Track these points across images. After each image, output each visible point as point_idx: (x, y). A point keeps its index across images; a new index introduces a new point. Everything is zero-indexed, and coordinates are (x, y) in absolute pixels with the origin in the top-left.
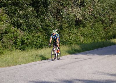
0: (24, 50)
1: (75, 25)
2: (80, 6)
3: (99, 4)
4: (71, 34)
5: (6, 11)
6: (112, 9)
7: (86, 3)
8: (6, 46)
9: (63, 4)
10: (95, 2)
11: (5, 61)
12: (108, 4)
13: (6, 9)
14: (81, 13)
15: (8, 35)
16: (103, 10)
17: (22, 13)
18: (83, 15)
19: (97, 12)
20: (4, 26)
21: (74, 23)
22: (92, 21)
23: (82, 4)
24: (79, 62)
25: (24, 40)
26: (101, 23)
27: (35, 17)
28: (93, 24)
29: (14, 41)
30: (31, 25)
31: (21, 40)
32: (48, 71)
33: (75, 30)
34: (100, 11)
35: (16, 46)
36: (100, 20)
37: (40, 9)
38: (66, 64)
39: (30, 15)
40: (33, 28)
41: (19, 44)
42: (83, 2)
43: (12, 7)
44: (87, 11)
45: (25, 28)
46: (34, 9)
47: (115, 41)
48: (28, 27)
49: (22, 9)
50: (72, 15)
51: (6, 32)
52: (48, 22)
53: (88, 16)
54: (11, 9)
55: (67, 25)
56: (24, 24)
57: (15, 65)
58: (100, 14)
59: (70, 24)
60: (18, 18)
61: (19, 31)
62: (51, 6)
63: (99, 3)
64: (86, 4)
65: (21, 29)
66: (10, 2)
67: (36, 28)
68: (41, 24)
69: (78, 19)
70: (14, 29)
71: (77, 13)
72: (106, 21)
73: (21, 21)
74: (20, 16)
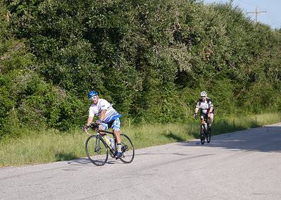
0: (64, 130)
1: (175, 81)
2: (187, 43)
3: (227, 41)
4: (165, 101)
5: (32, 46)
6: (253, 53)
7: (199, 37)
8: (27, 120)
9: (151, 38)
10: (218, 37)
11: (24, 153)
12: (247, 41)
13: (31, 41)
14: (189, 57)
15: (33, 97)
16: (235, 53)
17: (65, 52)
18: (193, 62)
19: (223, 57)
20: (24, 78)
21: (174, 77)
22: (210, 74)
23: (192, 40)
24: (183, 161)
25: (66, 109)
26: (229, 80)
27: (92, 62)
28: (212, 82)
29: (45, 110)
30: (82, 79)
31: (60, 108)
32: (116, 178)
33: (175, 94)
34: (229, 56)
35: (48, 122)
36: (228, 74)
37: (102, 45)
38: (155, 166)
39: (81, 57)
40: (86, 84)
41: (55, 116)
42: (193, 36)
43: (44, 38)
44: (202, 54)
45: (70, 83)
46: (90, 44)
47: (258, 120)
48: (75, 83)
49: (65, 43)
50: (169, 61)
51: (29, 92)
52: (117, 73)
53: (202, 65)
54: (41, 42)
55: (157, 82)
56: (68, 75)
57: (45, 162)
58: (227, 62)
59: (164, 79)
60: (56, 62)
61: (56, 89)
62: (127, 40)
63: (227, 38)
64: (199, 39)
65: (61, 85)
66: (40, 27)
67: (94, 85)
68: (104, 76)
69: (181, 70)
70: (48, 85)
71: (181, 56)
72: (240, 76)
73: (62, 69)
74: (59, 58)
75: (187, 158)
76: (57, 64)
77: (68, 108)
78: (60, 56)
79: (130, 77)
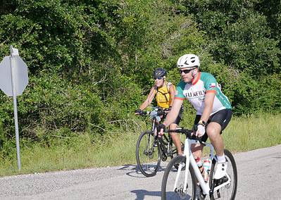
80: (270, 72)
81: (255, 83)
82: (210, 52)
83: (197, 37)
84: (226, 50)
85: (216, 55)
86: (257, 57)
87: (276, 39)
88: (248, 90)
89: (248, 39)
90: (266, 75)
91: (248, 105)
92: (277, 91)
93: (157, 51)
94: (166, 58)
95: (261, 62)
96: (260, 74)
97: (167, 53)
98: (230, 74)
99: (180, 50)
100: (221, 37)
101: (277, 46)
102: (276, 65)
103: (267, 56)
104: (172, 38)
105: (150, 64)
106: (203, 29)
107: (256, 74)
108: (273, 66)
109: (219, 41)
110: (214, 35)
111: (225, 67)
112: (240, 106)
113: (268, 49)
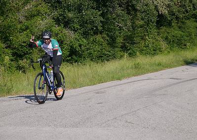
20: (42, 23)
21: (155, 19)
26: (194, 20)
27: (93, 9)
31: (70, 46)
39: (85, 5)
45: (77, 26)
48: (80, 26)
53: (175, 9)
56: (75, 20)
60: (64, 9)
61: (66, 31)
65: (70, 28)
67: (96, 27)
68: (102, 20)
70: (59, 28)
71: (160, 2)
73: (70, 15)
75: (183, 82)
76: (66, 11)
77: (76, 45)
78: (68, 5)
79: (123, 20)
80: (96, 33)
81: (85, 41)
82: (54, 18)
83: (44, 8)
84: (65, 17)
85: (57, 21)
86: (86, 23)
87: (99, 11)
88: (80, 46)
89: (80, 10)
90: (92, 35)
91: (80, 56)
92: (100, 47)
93: (15, 17)
94: (21, 22)
95: (89, 26)
96: (88, 34)
97: (22, 19)
98: (68, 34)
99: (31, 17)
100: (61, 8)
101: (100, 15)
102: (100, 28)
103: (93, 22)
104: (26, 8)
105: (10, 27)
106: (48, 3)
107: (85, 34)
108: (97, 29)
109: (60, 11)
110: (56, 7)
111: (64, 30)
112: (74, 57)
113: (94, 17)
